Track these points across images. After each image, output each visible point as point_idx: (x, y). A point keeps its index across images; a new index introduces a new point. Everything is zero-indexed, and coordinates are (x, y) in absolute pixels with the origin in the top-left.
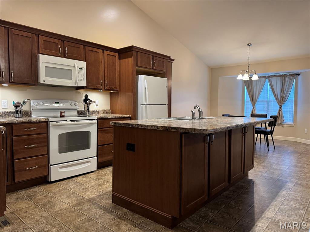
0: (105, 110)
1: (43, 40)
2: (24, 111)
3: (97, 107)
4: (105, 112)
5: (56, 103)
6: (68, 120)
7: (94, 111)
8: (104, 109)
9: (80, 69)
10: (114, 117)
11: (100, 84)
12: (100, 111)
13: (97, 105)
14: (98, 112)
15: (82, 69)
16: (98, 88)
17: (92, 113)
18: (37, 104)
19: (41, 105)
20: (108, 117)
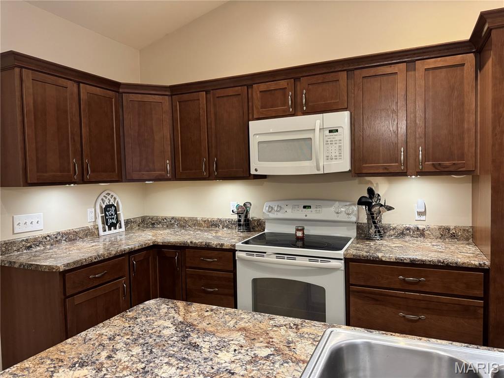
0: (449, 230)
1: (260, 92)
2: (256, 220)
3: (423, 218)
4: (447, 234)
5: (305, 207)
7: (408, 229)
9: (331, 131)
10: (408, 261)
11: (397, 160)
12: (429, 229)
13: (420, 214)
14: (421, 233)
15: (337, 131)
16: (392, 171)
17: (403, 233)
18: (271, 209)
19: (277, 211)
20: (384, 259)
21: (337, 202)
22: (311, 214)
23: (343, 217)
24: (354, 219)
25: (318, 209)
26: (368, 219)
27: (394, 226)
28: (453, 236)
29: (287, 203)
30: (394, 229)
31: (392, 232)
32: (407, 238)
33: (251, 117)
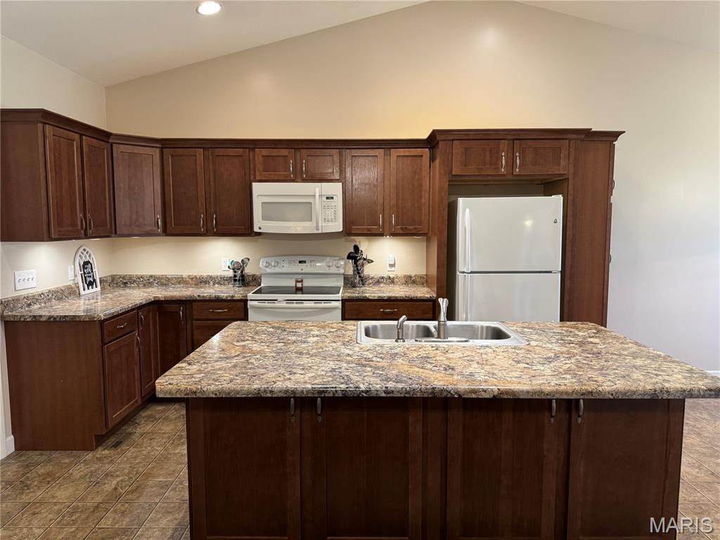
0: (411, 277)
1: (263, 156)
2: (251, 275)
3: (393, 269)
4: (410, 280)
5: (300, 262)
6: (279, 299)
7: (383, 278)
8: (408, 274)
9: (327, 198)
10: (386, 298)
11: (377, 224)
12: (397, 277)
13: (392, 266)
14: (391, 281)
15: (332, 198)
16: (373, 232)
17: (378, 281)
18: (268, 265)
19: (274, 266)
20: (370, 298)
21: (328, 258)
22: (306, 268)
23: (334, 270)
24: (342, 271)
25: (312, 264)
26: (354, 271)
27: (372, 276)
28: (414, 282)
29: (283, 258)
30: (372, 278)
31: (370, 281)
32: (382, 285)
33: (252, 178)
